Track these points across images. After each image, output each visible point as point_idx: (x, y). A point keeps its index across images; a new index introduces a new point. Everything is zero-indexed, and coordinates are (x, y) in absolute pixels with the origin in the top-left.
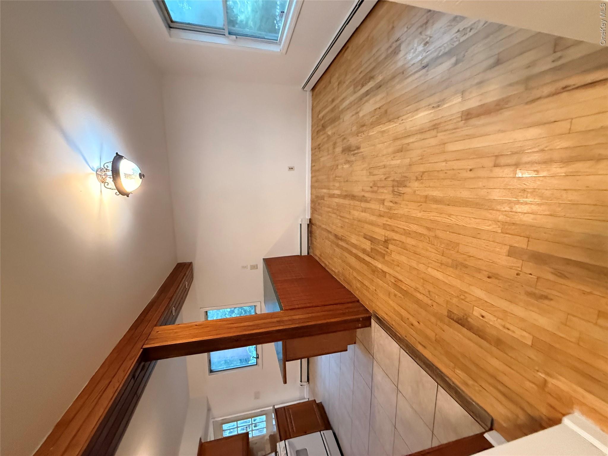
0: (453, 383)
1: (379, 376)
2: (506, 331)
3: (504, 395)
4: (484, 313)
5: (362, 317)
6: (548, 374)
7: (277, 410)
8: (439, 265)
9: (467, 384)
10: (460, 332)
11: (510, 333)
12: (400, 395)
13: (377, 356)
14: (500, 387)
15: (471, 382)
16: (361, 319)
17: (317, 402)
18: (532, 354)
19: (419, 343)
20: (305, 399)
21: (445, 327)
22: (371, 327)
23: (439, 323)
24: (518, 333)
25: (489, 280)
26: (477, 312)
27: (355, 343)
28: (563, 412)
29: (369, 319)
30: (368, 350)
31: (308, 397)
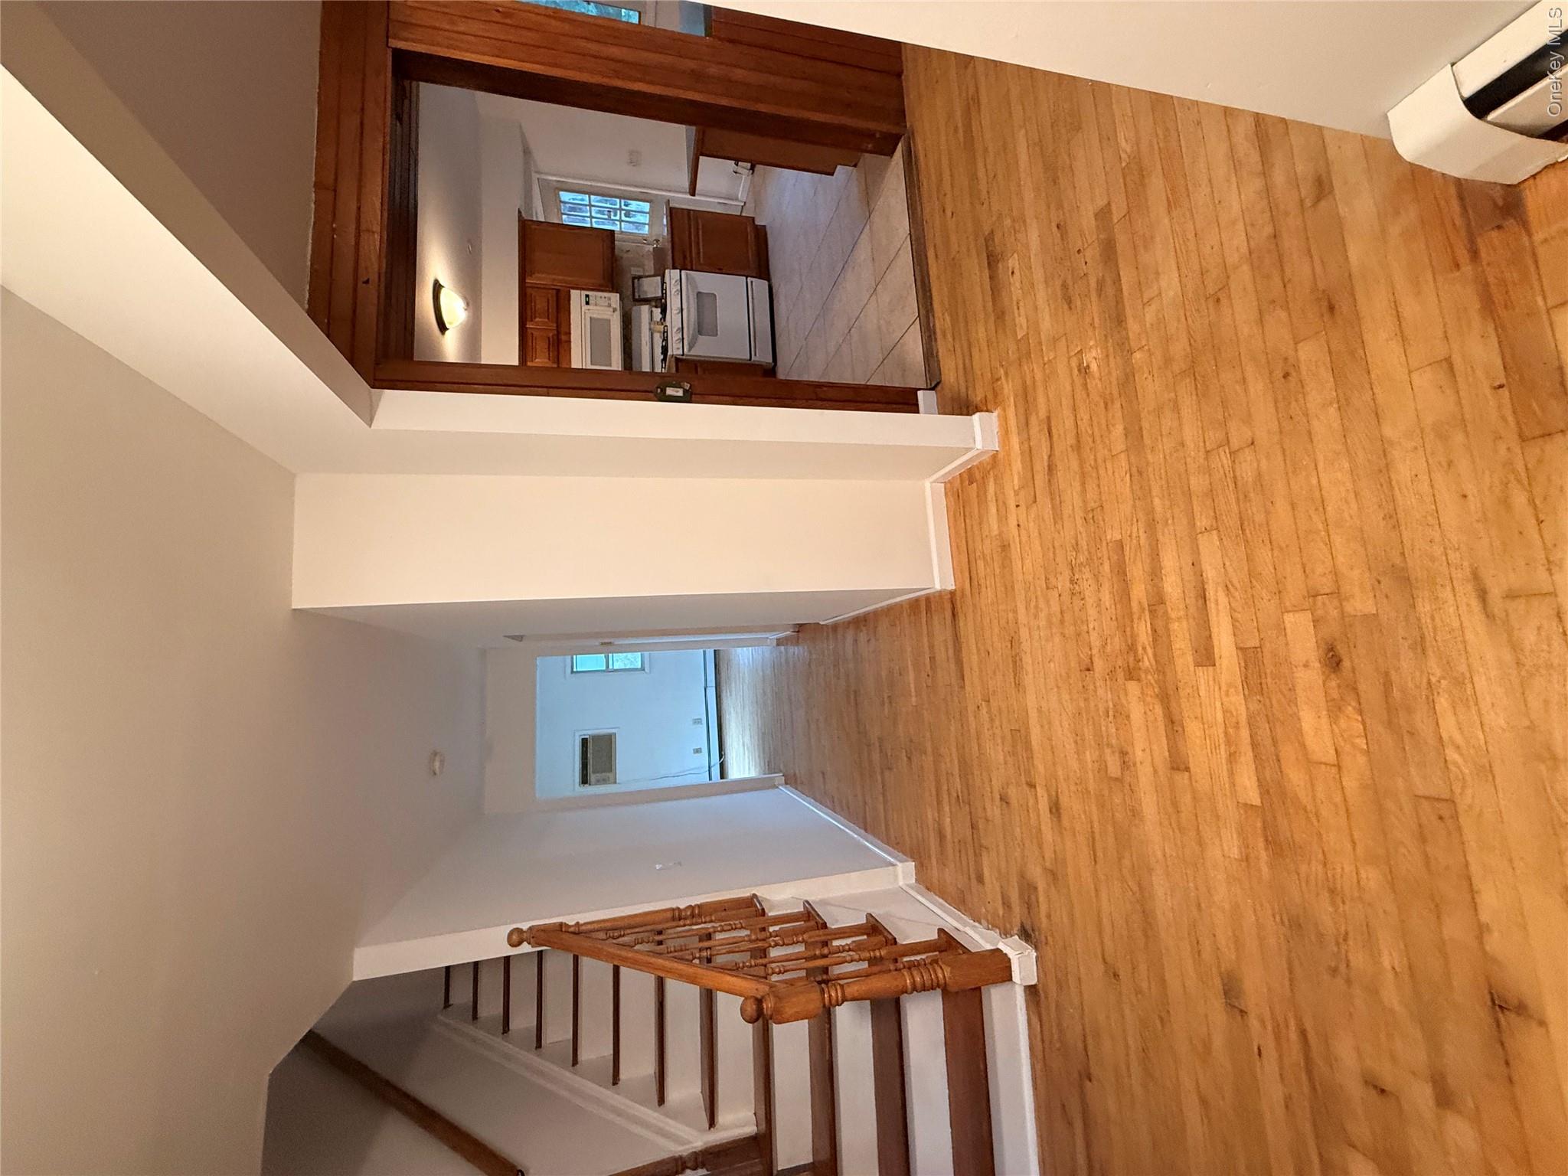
0: (934, 325)
1: (863, 253)
2: (1016, 307)
3: (965, 368)
4: (1017, 272)
5: (881, 132)
6: (1006, 374)
7: (674, 211)
8: (1037, 140)
9: (944, 336)
10: (981, 271)
11: (1016, 311)
12: (874, 297)
13: (876, 217)
14: (967, 361)
15: (949, 336)
16: (878, 136)
17: (757, 223)
18: (1013, 347)
19: (935, 246)
20: (737, 199)
21: (974, 252)
22: (892, 157)
23: (971, 238)
24: (1022, 321)
25: (1055, 229)
26: (1013, 262)
27: (855, 166)
28: (989, 408)
29: (896, 139)
30: (869, 196)
31: (744, 199)
